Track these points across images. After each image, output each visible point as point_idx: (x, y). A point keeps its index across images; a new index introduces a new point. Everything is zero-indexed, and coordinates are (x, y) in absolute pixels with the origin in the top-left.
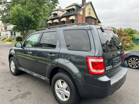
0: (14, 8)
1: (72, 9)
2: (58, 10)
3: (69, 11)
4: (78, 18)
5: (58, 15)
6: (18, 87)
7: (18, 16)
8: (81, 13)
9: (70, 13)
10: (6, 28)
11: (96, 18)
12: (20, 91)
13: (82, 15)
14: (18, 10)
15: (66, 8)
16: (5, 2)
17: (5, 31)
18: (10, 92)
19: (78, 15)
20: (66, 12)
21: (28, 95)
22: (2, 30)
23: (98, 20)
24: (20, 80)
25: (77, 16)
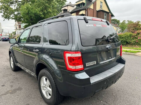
0: (25, 7)
1: (82, 3)
2: (67, 6)
3: (78, 5)
4: (88, 12)
5: (68, 11)
6: (12, 82)
7: (28, 14)
8: (92, 7)
9: (80, 8)
10: (20, 27)
11: (108, 11)
12: (12, 87)
13: (93, 8)
14: (27, 8)
15: (76, 2)
16: (16, 2)
17: (19, 29)
18: (3, 87)
19: (88, 9)
20: (76, 7)
21: (18, 91)
22: (17, 28)
23: (111, 13)
24: (17, 75)
25: (87, 11)
